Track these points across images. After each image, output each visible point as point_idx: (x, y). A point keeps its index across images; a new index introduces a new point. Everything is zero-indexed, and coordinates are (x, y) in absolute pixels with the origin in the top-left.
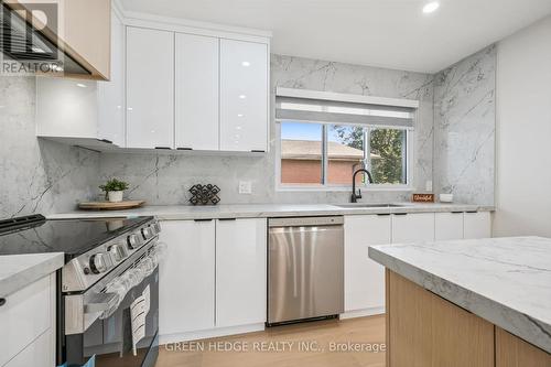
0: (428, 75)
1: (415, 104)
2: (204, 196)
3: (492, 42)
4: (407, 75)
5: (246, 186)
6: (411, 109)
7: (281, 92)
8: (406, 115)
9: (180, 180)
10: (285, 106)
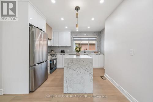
0: (99, 32)
1: (96, 37)
2: (63, 52)
3: (103, 28)
4: (95, 32)
5: (68, 51)
6: (96, 38)
7: (73, 37)
8: (95, 39)
9: (60, 50)
10: (74, 39)
